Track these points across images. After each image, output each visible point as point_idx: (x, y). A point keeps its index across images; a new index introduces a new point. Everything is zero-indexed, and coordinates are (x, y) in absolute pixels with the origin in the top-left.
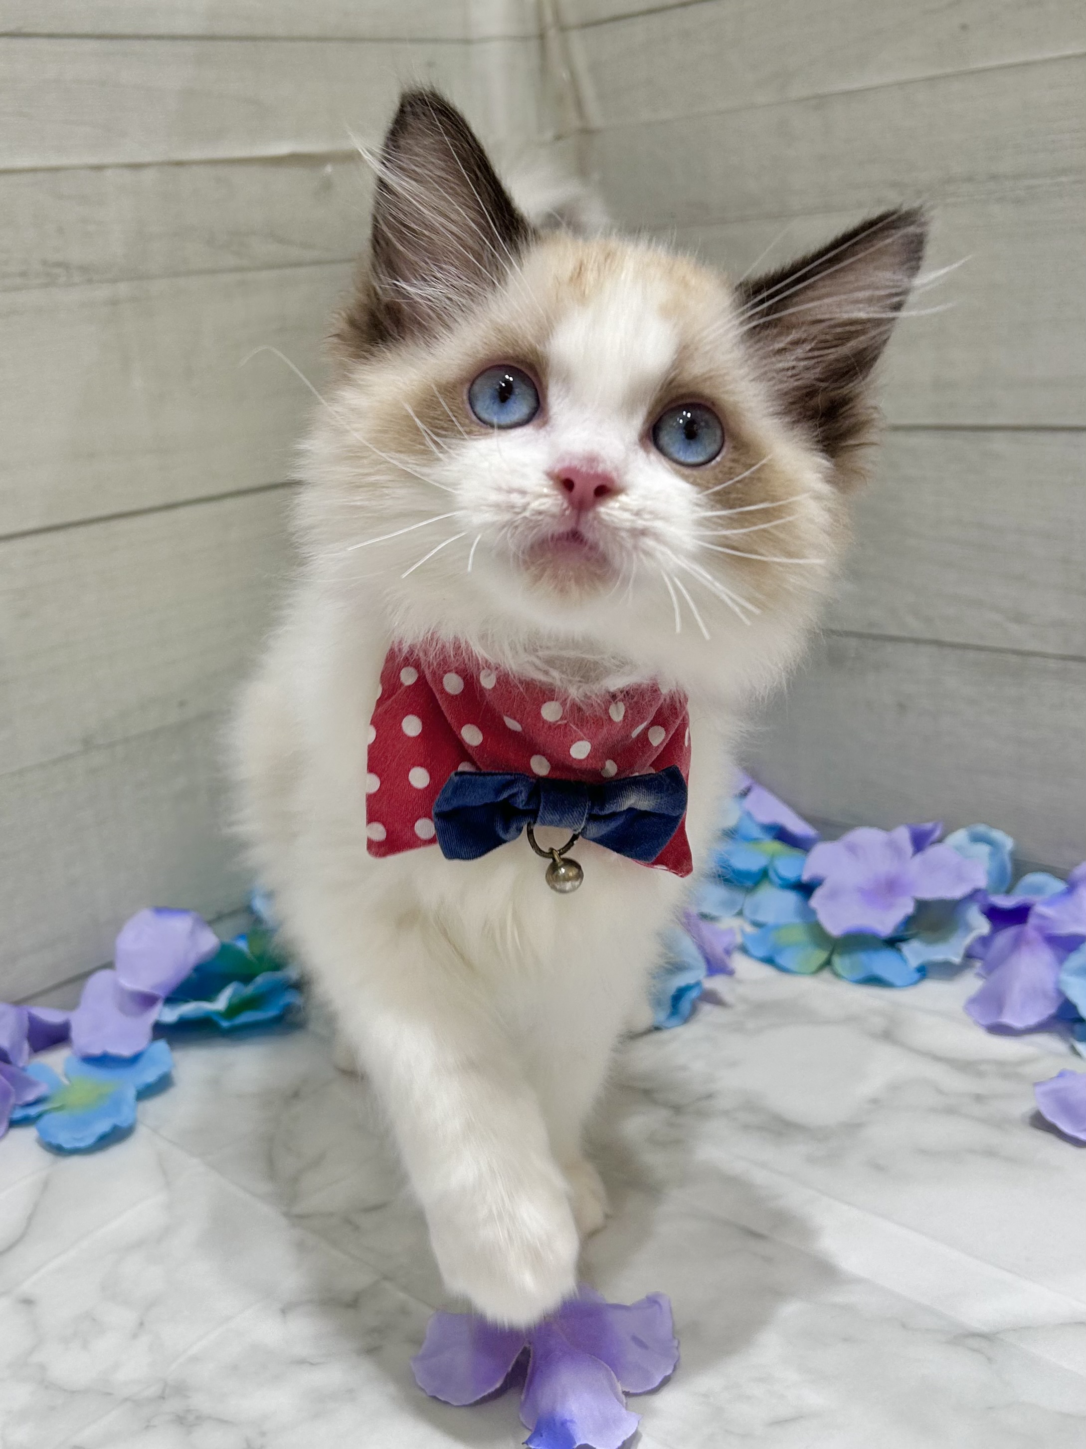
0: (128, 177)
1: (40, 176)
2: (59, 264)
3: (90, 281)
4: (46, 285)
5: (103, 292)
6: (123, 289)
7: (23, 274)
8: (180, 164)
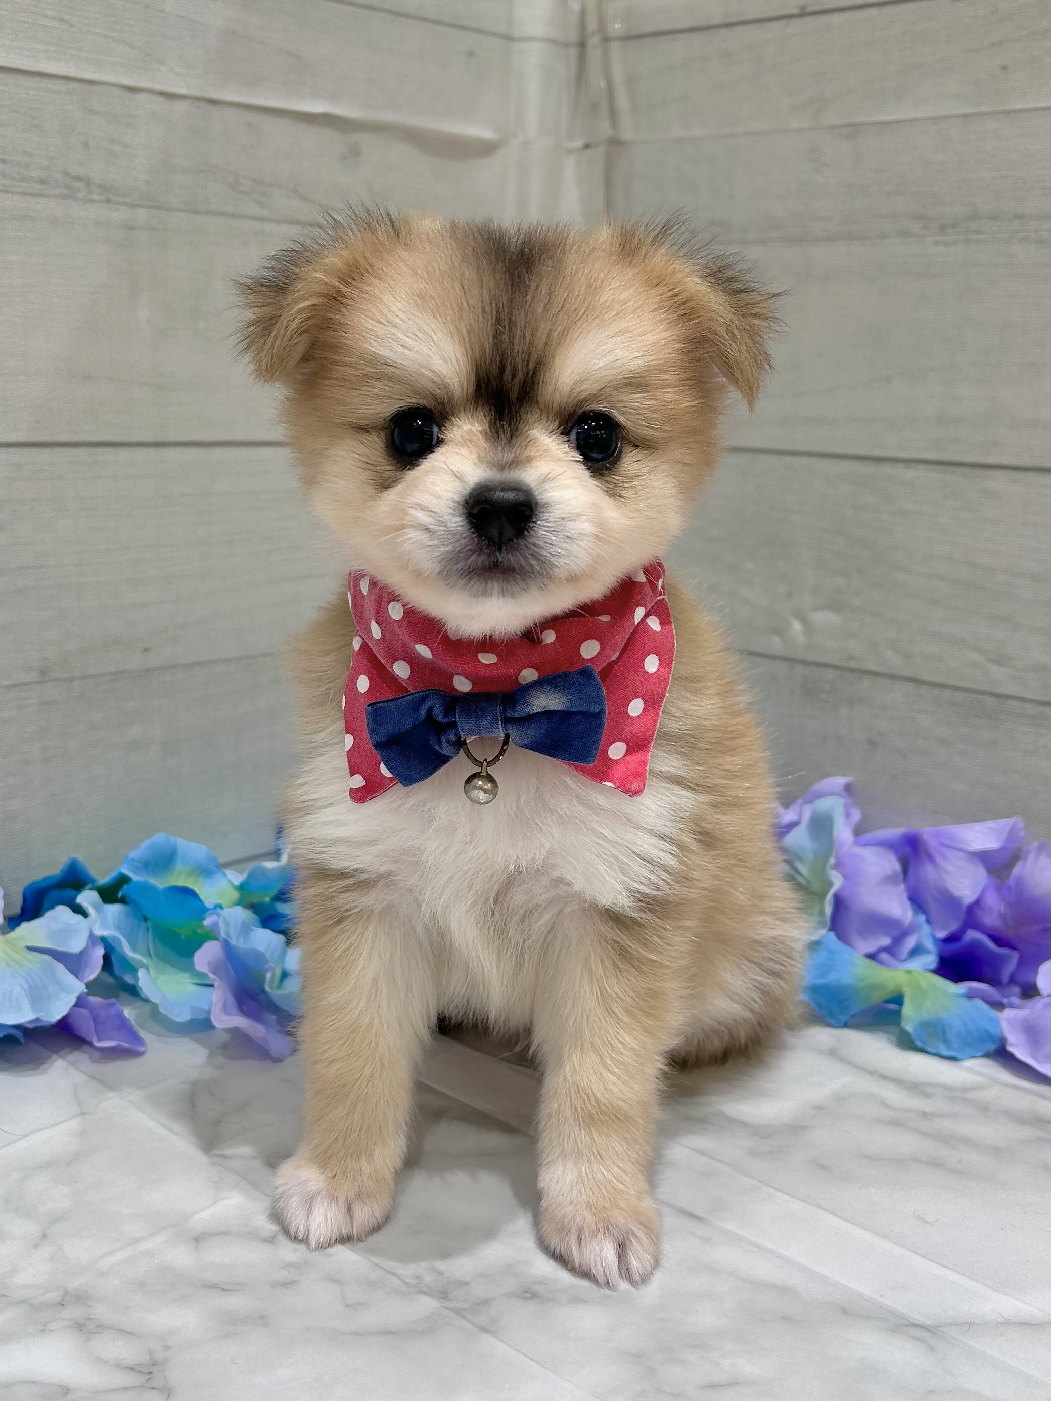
0: (160, 104)
1: (72, 86)
2: (78, 178)
3: (108, 201)
4: (65, 197)
5: (119, 215)
6: (141, 215)
7: (42, 182)
8: (213, 102)
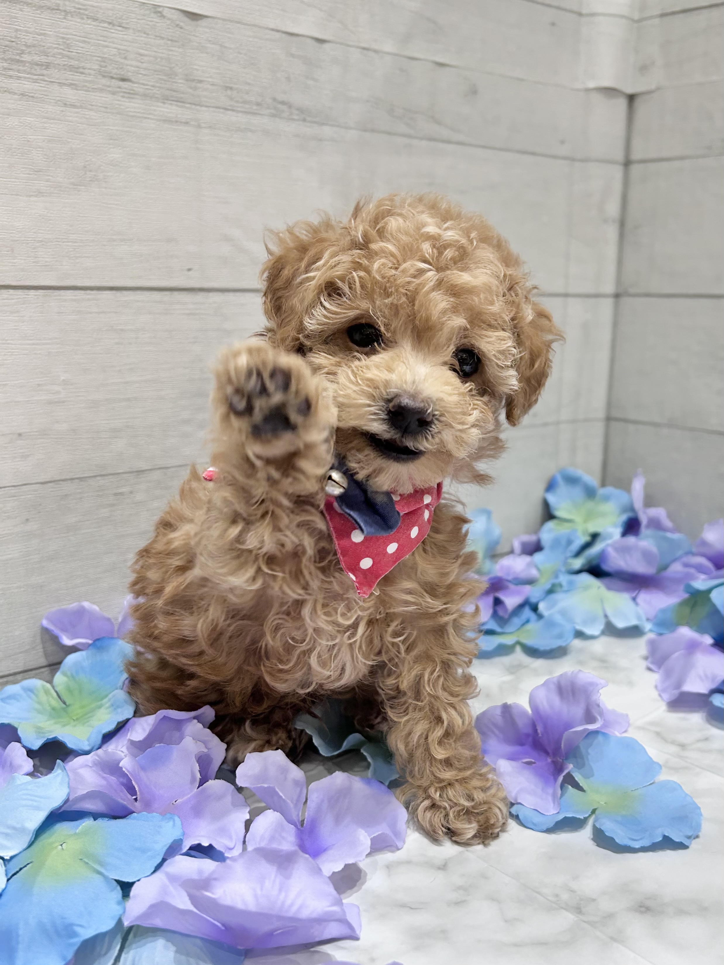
1: (278, 35)
2: (283, 103)
3: (304, 120)
4: (273, 116)
5: (311, 130)
6: (327, 131)
7: (258, 104)
8: (377, 52)
